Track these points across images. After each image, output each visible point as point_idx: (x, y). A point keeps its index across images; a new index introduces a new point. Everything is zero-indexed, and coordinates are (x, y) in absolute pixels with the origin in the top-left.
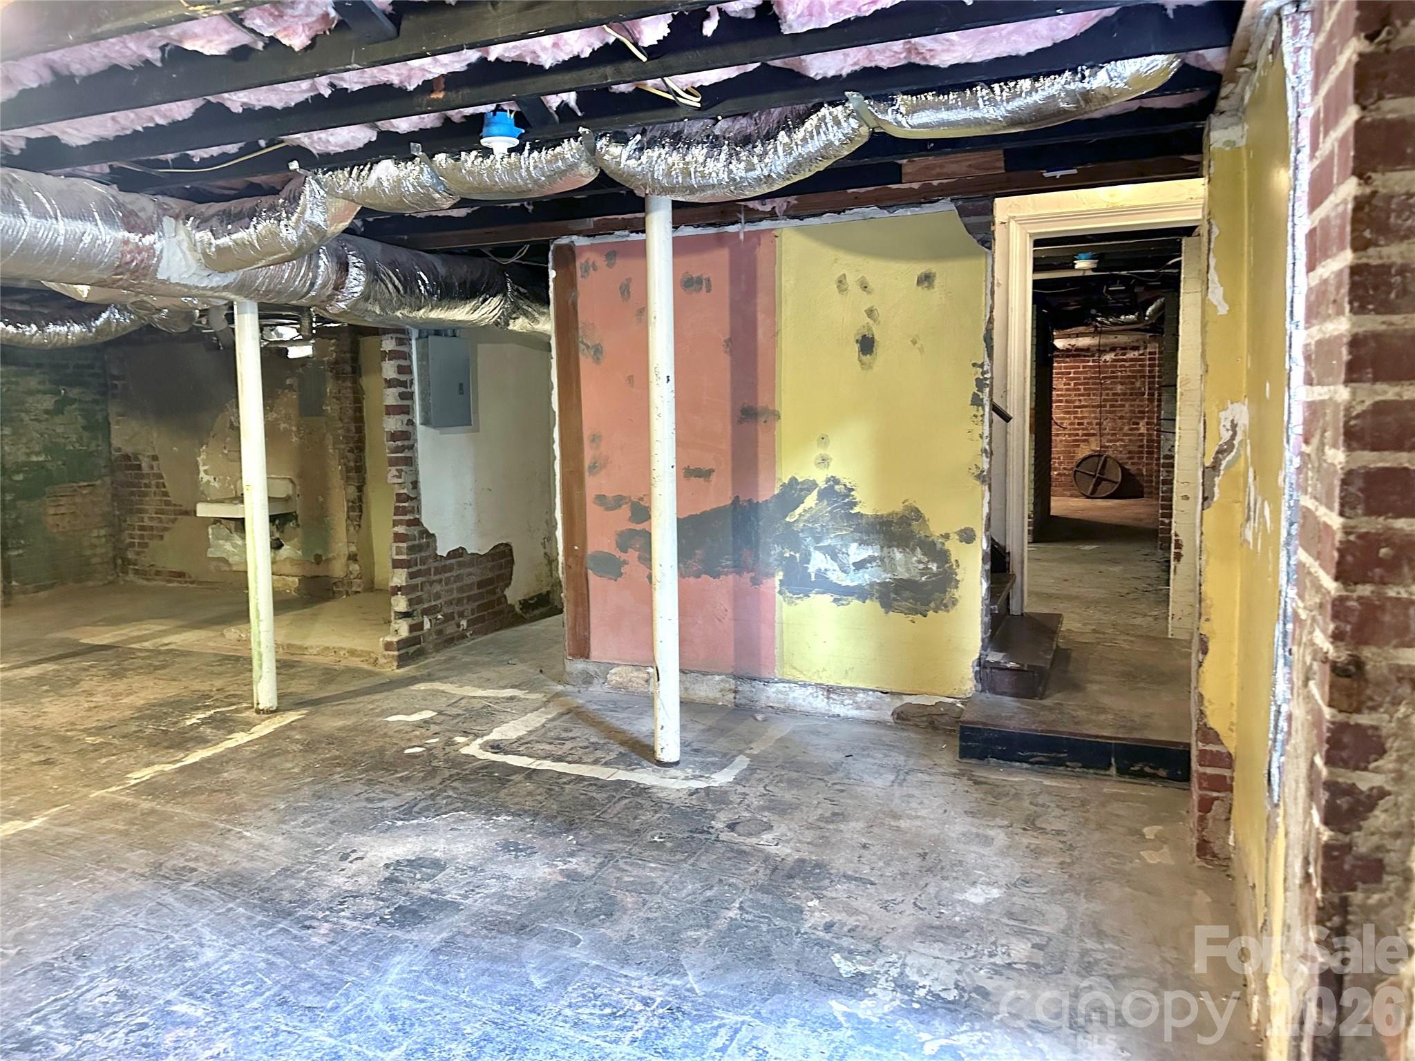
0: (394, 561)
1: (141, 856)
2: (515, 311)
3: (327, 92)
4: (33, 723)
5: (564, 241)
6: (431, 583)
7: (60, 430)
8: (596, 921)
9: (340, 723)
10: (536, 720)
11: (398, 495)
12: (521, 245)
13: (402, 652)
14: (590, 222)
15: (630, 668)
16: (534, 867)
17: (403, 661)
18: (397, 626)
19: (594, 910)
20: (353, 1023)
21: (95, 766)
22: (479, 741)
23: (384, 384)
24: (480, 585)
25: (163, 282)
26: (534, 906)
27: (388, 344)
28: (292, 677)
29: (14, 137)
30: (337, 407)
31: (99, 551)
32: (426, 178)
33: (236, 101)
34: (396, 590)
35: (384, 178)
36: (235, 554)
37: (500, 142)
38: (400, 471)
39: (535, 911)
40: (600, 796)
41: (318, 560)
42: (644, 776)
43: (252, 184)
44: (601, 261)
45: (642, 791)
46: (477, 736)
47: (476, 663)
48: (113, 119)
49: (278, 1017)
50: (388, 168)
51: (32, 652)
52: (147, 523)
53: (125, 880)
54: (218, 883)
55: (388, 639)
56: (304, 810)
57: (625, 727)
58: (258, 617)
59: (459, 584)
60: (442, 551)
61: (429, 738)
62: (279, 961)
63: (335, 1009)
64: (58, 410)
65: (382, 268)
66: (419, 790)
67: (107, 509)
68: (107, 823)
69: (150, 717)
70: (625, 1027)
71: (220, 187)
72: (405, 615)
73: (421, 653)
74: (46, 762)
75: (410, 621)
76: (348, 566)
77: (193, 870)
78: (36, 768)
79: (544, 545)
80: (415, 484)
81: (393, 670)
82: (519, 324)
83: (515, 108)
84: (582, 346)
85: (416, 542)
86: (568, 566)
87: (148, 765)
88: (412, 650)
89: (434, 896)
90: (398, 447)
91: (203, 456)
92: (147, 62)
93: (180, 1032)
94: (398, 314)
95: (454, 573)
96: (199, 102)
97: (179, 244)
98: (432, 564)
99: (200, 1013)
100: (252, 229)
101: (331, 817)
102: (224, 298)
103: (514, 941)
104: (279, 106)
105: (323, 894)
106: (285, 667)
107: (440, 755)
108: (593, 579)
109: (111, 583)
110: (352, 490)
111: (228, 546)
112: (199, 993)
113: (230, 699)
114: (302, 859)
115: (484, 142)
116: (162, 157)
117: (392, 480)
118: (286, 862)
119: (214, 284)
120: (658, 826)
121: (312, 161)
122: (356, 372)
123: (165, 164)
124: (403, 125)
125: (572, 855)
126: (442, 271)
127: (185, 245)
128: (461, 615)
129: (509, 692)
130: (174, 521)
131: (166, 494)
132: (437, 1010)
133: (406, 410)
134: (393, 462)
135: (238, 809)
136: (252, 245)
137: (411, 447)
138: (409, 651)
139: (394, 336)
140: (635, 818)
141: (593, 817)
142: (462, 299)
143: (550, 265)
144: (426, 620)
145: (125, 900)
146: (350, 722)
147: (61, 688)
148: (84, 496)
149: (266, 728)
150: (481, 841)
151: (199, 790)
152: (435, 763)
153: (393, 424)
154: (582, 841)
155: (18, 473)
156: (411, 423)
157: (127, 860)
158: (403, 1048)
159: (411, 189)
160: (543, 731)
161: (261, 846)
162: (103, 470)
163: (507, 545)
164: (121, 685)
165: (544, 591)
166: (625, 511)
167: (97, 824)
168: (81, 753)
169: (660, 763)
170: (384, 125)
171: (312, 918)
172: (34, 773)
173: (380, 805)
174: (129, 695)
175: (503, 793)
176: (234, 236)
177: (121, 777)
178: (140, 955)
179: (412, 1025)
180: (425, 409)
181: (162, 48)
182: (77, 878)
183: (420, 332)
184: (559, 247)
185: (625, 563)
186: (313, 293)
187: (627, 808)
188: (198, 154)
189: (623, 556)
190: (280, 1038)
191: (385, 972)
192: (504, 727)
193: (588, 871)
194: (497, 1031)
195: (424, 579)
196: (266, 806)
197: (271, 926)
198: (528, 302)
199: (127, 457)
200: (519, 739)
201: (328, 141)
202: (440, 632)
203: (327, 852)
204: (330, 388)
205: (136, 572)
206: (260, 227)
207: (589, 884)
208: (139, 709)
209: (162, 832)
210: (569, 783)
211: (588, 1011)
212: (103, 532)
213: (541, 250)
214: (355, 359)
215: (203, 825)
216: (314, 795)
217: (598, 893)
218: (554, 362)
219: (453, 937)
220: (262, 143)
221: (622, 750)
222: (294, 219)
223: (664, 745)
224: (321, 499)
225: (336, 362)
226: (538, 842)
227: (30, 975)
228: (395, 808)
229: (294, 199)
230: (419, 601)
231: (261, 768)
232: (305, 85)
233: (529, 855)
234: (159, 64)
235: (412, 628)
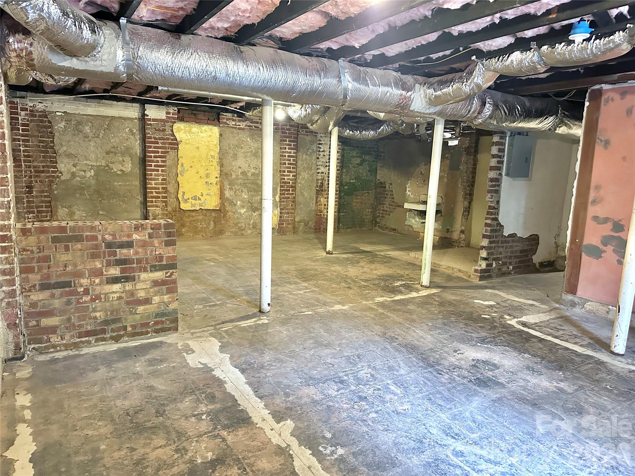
0: (483, 235)
1: (379, 328)
2: (562, 123)
3: (497, 21)
4: (345, 274)
5: (597, 87)
6: (499, 247)
7: (361, 171)
8: (573, 413)
9: (454, 298)
10: (544, 317)
11: (490, 206)
12: (571, 91)
13: (482, 274)
14: (616, 76)
15: (598, 304)
16: (542, 381)
17: (481, 278)
18: (481, 263)
19: (572, 408)
20: (457, 417)
21: (364, 293)
22: (516, 320)
23: (491, 157)
24: (521, 251)
25: (412, 111)
26: (540, 397)
27: (496, 139)
28: (435, 275)
29: (369, 55)
30: (465, 167)
31: (368, 217)
32: (535, 58)
33: (456, 30)
34: (483, 248)
35: (514, 60)
36: (415, 224)
37: (578, 37)
38: (492, 196)
39: (542, 399)
40: (578, 359)
41: (448, 231)
42: (603, 356)
43: (452, 68)
44: (617, 97)
45: (601, 363)
46: (515, 317)
47: (515, 286)
48: (406, 44)
49: (428, 404)
50: (517, 55)
51: (345, 249)
52: (385, 209)
53: (373, 335)
54: (406, 346)
55: (476, 268)
56: (439, 328)
57: (592, 331)
58: (426, 249)
59: (511, 250)
60: (506, 234)
61: (493, 313)
62: (429, 383)
63: (450, 409)
64: (361, 164)
65: (500, 104)
66: (488, 333)
67: (372, 202)
68: (368, 313)
69: (383, 280)
70: (586, 466)
71: (439, 70)
72: (485, 259)
73: (490, 277)
74: (349, 287)
75: (487, 262)
76: (460, 235)
77: (397, 339)
78: (346, 289)
79: (555, 238)
80: (498, 202)
81: (477, 281)
82: (562, 130)
83: (591, 19)
84: (598, 140)
85: (495, 228)
86: (571, 249)
87: (382, 296)
88: (486, 274)
89: (494, 378)
90: (493, 185)
91: (409, 185)
92: (426, 17)
93: (392, 396)
94: (504, 124)
95: (510, 244)
96: (440, 33)
97: (420, 95)
98: (500, 239)
99: (399, 392)
100: (451, 87)
101: (450, 333)
102: (432, 118)
103: (531, 409)
104: (474, 30)
105: (446, 363)
106: (433, 271)
107: (498, 321)
108: (584, 257)
109: (370, 229)
110: (466, 203)
111: (413, 221)
112: (399, 385)
113: (411, 279)
114: (438, 347)
115: (571, 38)
116: (419, 59)
117: (487, 199)
118: (431, 346)
119: (430, 112)
120: (609, 381)
121: (482, 55)
122: (476, 152)
123: (420, 62)
124: (529, 34)
125: (561, 381)
126: (528, 104)
127: (422, 95)
128: (510, 264)
129: (531, 302)
130: (395, 209)
131: (393, 198)
132: (494, 425)
133: (499, 169)
134: (489, 191)
135: (413, 321)
136: (450, 94)
137: (499, 186)
138: (485, 274)
139: (499, 135)
140: (597, 374)
141: (573, 368)
142: (535, 118)
143: (587, 99)
144: (494, 263)
145: (374, 342)
146: (458, 298)
147: (354, 263)
148: (365, 196)
149: (424, 293)
150: (516, 362)
151: (398, 310)
152: (495, 324)
153: (492, 174)
154: (566, 376)
155: (346, 186)
156: (500, 174)
157: (373, 328)
158: (478, 435)
159: (527, 64)
160: (548, 323)
161: (422, 337)
162: (373, 188)
163: (537, 235)
164: (373, 266)
165: (552, 260)
166: (609, 225)
167: (365, 313)
168: (360, 287)
169: (613, 353)
170: (520, 35)
171: (442, 371)
172: (345, 291)
173: (471, 335)
174: (376, 270)
175: (527, 345)
176: (443, 91)
177: (373, 298)
178: (378, 363)
179: (482, 427)
180: (508, 169)
181: (433, 10)
182: (358, 330)
183: (511, 133)
184: (593, 91)
185: (604, 251)
186: (469, 115)
187: (592, 368)
188: (434, 56)
189: (604, 248)
190: (428, 412)
191: (471, 402)
192: (528, 317)
193: (570, 390)
194: (521, 444)
195: (496, 245)
196: (424, 322)
197: (426, 369)
198: (568, 119)
199: (381, 183)
200: (536, 323)
201: (492, 45)
202: (499, 269)
203: (448, 347)
204: (463, 159)
205: (379, 227)
206: (454, 86)
207: (570, 396)
208: (379, 276)
209: (386, 322)
210: (561, 349)
211: (566, 451)
212: (370, 210)
213: (582, 93)
214: (476, 146)
215: (400, 323)
216: (443, 323)
217: (575, 402)
218: (580, 148)
219: (501, 398)
220: (461, 49)
221: (591, 341)
222: (469, 82)
223: (617, 344)
224: (452, 206)
225: (468, 148)
226: (544, 370)
227: (343, 358)
228: (477, 338)
229: (471, 73)
230: (492, 254)
231: (422, 307)
232: (488, 19)
233: (540, 375)
234: (430, 17)
235: (487, 265)
